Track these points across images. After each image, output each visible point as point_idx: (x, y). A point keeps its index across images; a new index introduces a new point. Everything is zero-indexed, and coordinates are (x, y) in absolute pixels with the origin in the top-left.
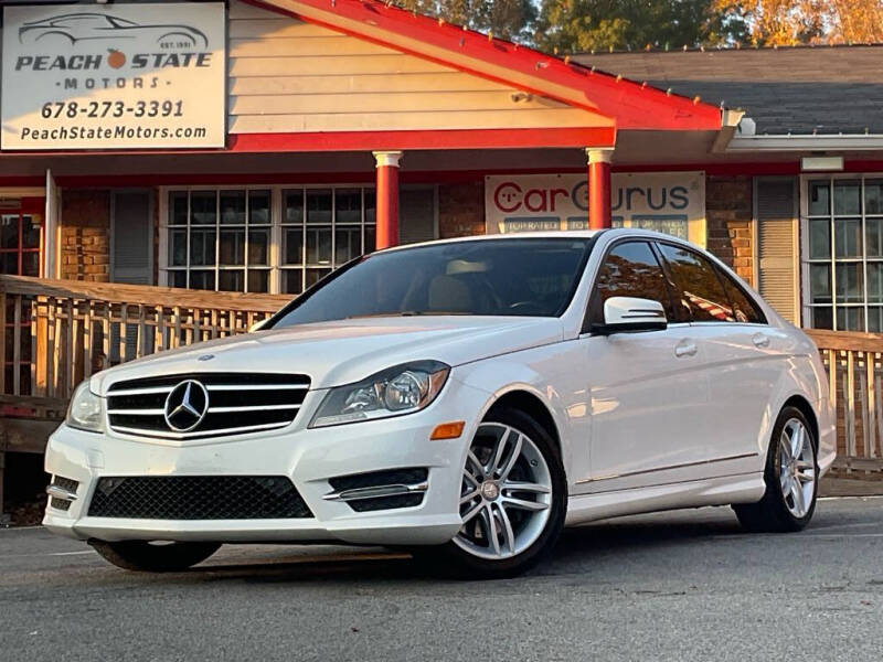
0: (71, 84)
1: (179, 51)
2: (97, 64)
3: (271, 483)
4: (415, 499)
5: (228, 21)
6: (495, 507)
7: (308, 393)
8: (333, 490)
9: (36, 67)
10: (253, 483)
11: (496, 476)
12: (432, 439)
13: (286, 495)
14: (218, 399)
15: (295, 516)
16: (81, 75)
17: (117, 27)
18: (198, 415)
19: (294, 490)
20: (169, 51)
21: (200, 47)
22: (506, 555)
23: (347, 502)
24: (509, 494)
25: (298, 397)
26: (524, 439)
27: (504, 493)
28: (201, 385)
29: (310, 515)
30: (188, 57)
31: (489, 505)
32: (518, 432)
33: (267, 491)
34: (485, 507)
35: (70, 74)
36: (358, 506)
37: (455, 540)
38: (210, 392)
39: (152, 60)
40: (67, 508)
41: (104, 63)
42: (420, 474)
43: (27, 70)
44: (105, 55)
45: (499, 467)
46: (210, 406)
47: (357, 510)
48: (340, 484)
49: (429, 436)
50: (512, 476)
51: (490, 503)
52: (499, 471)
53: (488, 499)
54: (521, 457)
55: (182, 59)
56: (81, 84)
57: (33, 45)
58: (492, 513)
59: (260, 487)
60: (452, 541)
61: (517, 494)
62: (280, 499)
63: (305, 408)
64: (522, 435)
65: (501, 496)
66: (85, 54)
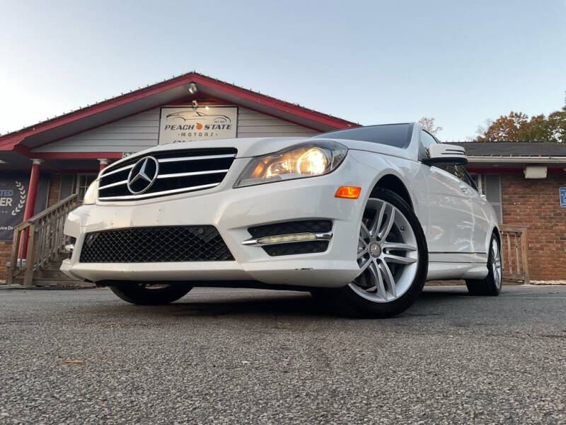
0: (184, 134)
1: (220, 124)
2: (192, 128)
3: (201, 231)
4: (320, 246)
5: (238, 113)
6: (379, 261)
7: (235, 160)
8: (251, 237)
9: (172, 129)
10: (187, 232)
11: (378, 239)
12: (336, 196)
13: (212, 242)
14: (165, 168)
15: (219, 259)
16: (187, 132)
17: (200, 115)
18: (150, 180)
19: (219, 237)
20: (218, 124)
21: (228, 123)
22: (391, 298)
23: (262, 247)
24: (388, 252)
25: (227, 163)
26: (396, 211)
27: (384, 251)
28: (154, 158)
29: (231, 258)
30: (224, 126)
31: (375, 260)
32: (392, 205)
33: (197, 239)
34: (372, 262)
35: (182, 131)
36: (272, 250)
37: (350, 285)
38: (160, 164)
39: (211, 127)
40: (70, 258)
41: (195, 128)
42: (325, 225)
43: (169, 129)
44: (196, 125)
45: (380, 232)
46: (159, 174)
47: (271, 254)
48: (257, 231)
49: (334, 194)
50: (389, 239)
51: (376, 259)
52: (380, 235)
53: (373, 256)
54: (394, 225)
55: (222, 127)
56: (187, 134)
57: (170, 121)
58: (379, 267)
59: (192, 235)
60: (348, 286)
61: (393, 252)
62: (207, 245)
63: (232, 173)
64: (394, 208)
65: (382, 253)
66: (189, 125)
